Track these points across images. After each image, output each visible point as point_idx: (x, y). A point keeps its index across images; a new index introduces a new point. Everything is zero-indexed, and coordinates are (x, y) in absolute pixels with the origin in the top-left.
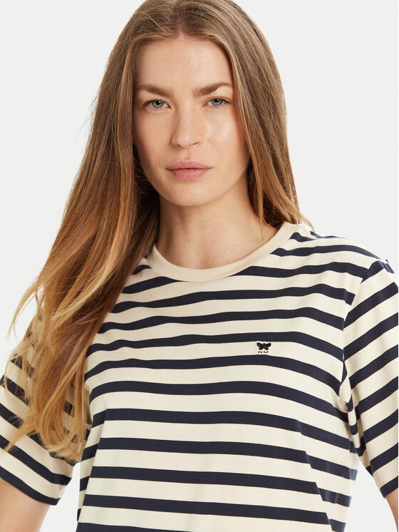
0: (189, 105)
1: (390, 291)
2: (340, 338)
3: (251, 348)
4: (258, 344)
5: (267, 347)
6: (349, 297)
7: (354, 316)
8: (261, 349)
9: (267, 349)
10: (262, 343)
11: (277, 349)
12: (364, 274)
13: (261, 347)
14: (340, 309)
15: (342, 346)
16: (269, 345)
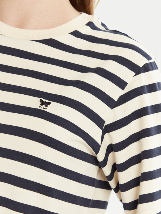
1: (152, 88)
3: (34, 102)
4: (41, 101)
5: (47, 104)
8: (42, 104)
9: (47, 106)
10: (44, 100)
13: (42, 103)
16: (49, 103)
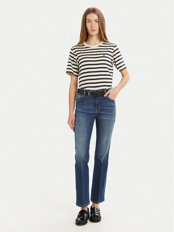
0: (93, 22)
2: (112, 55)
5: (104, 55)
6: (113, 49)
7: (114, 52)
11: (106, 56)
12: (115, 47)
14: (112, 51)
15: (112, 56)
